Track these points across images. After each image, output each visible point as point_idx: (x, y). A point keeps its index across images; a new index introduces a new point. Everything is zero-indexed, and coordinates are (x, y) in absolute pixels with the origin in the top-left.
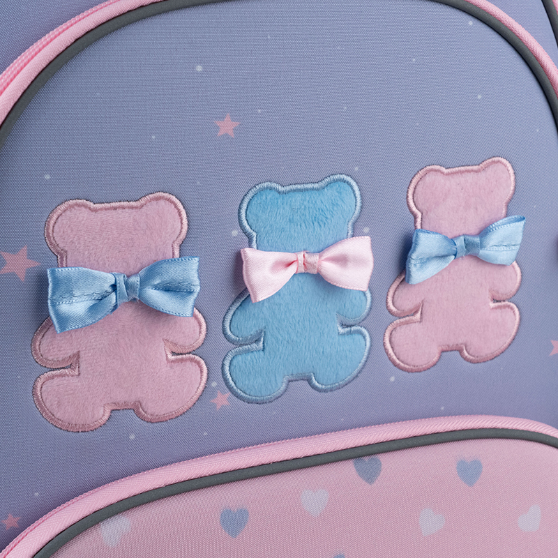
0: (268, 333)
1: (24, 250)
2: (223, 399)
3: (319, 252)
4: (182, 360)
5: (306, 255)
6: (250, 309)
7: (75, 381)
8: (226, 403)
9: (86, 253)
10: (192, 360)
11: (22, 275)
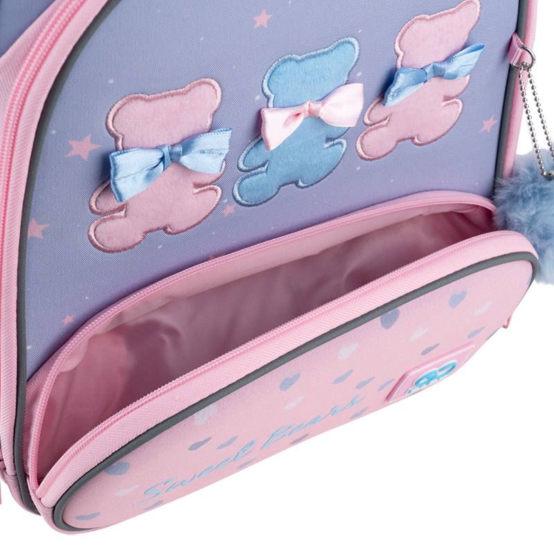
0: (272, 161)
1: (88, 138)
2: (231, 209)
3: (321, 100)
4: (204, 190)
5: (311, 104)
6: (262, 147)
7: (122, 221)
8: (233, 211)
9: (140, 134)
10: (211, 189)
11: (85, 156)
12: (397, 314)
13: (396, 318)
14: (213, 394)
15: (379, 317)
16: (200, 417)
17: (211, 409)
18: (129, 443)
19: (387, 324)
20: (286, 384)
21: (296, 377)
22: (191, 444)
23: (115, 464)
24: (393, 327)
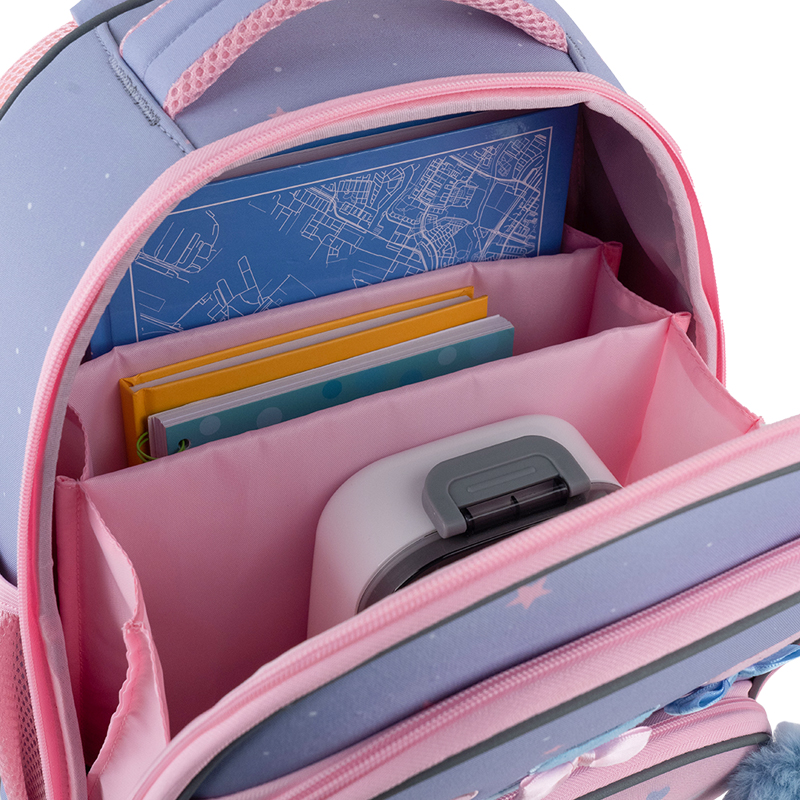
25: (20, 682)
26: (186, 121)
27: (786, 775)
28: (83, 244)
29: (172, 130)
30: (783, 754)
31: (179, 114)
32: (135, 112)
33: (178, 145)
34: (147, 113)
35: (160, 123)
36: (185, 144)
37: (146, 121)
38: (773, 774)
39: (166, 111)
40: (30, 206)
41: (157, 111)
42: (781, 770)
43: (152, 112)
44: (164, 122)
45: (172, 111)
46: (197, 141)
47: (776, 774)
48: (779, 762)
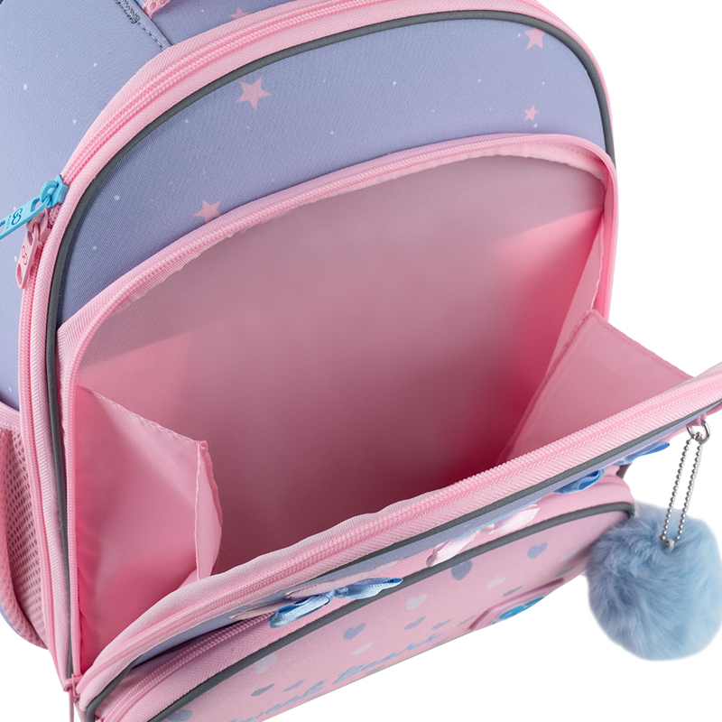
12: (470, 566)
13: (469, 570)
14: (273, 643)
15: (450, 569)
16: (261, 666)
17: (272, 658)
18: (190, 691)
19: (459, 575)
20: (350, 634)
21: (361, 627)
22: (253, 691)
23: (177, 712)
24: (466, 578)
25: (8, 486)
26: (162, 20)
27: (640, 545)
28: (75, 122)
29: (150, 28)
30: (640, 529)
31: (156, 14)
32: (118, 10)
33: (156, 41)
34: (128, 12)
35: (140, 21)
36: (162, 40)
37: (128, 19)
38: (630, 544)
39: (144, 11)
40: (25, 87)
41: (137, 11)
42: (637, 541)
43: (132, 11)
44: (143, 20)
45: (150, 11)
46: (173, 38)
47: (633, 544)
48: (636, 535)
